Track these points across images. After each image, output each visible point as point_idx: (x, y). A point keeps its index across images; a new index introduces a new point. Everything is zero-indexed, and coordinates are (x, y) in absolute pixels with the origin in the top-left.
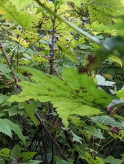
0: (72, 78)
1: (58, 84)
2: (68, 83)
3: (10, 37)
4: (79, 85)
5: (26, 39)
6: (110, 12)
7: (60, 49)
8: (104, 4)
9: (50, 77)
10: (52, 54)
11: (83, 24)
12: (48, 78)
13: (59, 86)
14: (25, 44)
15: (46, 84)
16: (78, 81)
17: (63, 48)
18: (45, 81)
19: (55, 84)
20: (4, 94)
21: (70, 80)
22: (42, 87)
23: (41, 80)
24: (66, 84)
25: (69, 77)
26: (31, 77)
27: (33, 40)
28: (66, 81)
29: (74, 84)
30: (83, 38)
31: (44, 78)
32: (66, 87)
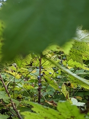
0: (65, 110)
1: (54, 114)
2: (62, 114)
3: (7, 71)
4: (70, 115)
5: (19, 73)
6: (81, 53)
7: (46, 80)
8: (76, 47)
9: (47, 109)
10: (40, 84)
11: (61, 62)
12: (46, 110)
13: (54, 115)
14: (18, 76)
15: (43, 114)
16: (69, 112)
17: (48, 80)
18: (43, 111)
19: (51, 114)
20: (2, 114)
21: (63, 111)
22: (40, 116)
23: (40, 111)
24: (60, 114)
25: (63, 109)
26: (33, 109)
27: (24, 74)
28: (61, 112)
29: (66, 114)
30: (60, 70)
31: (42, 110)
32: (60, 116)
